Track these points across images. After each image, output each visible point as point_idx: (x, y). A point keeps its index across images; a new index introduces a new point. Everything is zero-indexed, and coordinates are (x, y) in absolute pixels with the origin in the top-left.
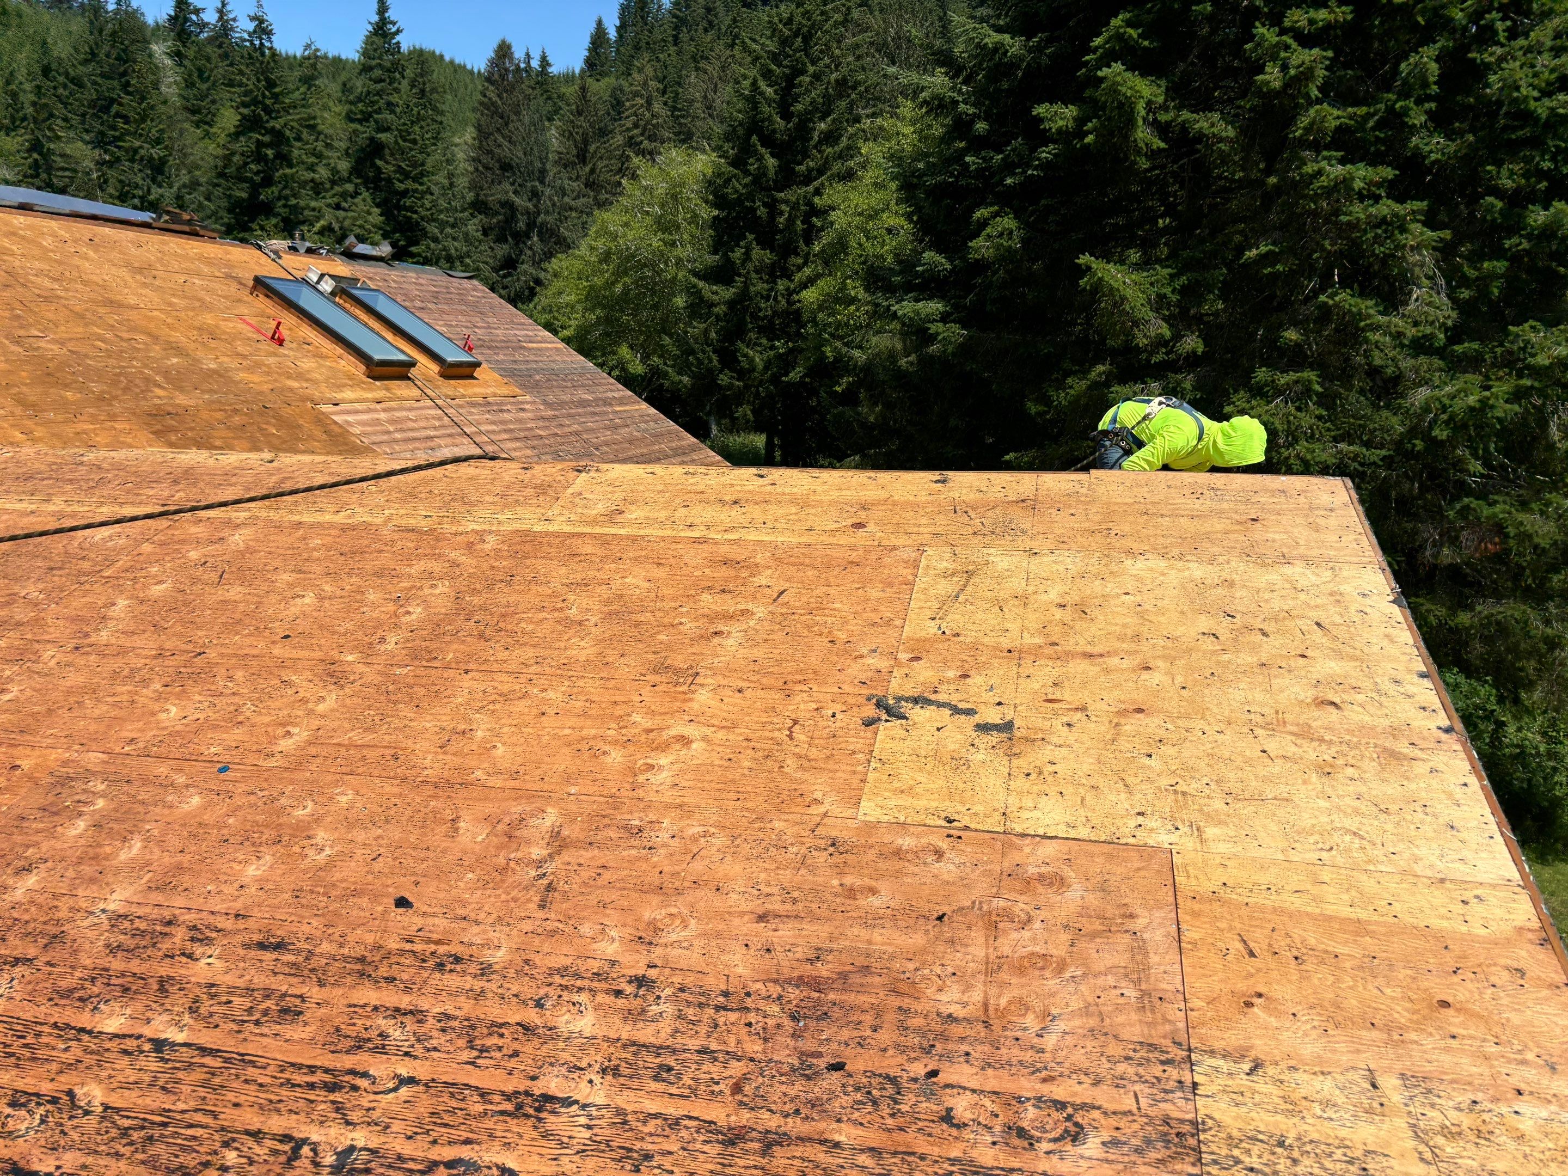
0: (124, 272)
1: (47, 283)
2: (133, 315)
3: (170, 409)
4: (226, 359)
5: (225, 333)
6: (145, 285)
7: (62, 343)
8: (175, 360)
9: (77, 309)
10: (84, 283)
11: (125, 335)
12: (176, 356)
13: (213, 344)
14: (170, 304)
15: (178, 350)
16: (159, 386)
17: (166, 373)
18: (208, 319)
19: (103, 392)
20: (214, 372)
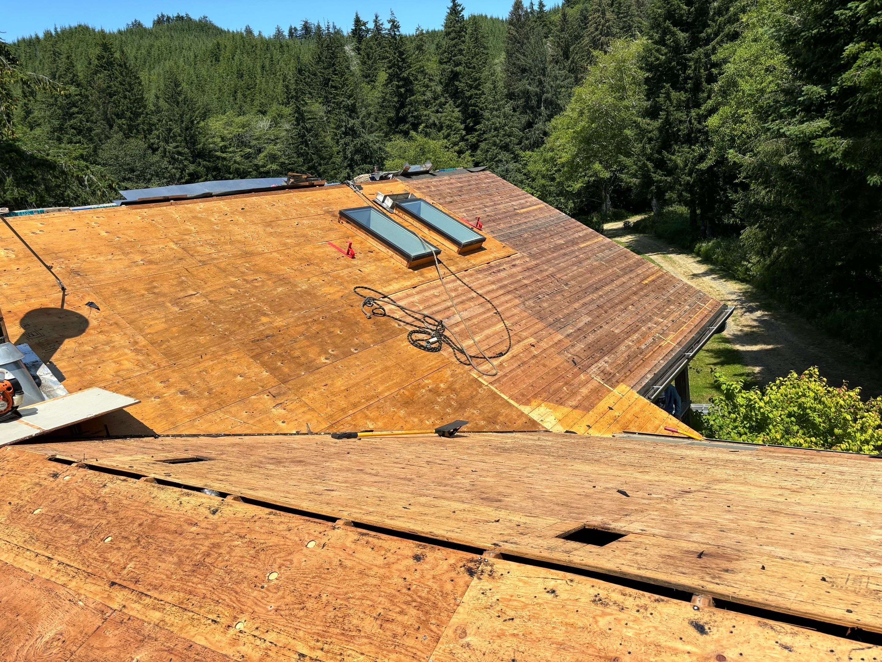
0: (260, 229)
1: (207, 250)
2: (259, 260)
3: (268, 332)
4: (314, 279)
5: (317, 257)
6: (271, 234)
7: (206, 296)
8: (280, 290)
9: (223, 265)
10: (232, 243)
11: (251, 278)
12: (281, 285)
13: (308, 269)
14: (285, 244)
15: (283, 280)
16: (265, 315)
17: (271, 303)
18: (308, 250)
19: (226, 330)
20: (306, 292)
